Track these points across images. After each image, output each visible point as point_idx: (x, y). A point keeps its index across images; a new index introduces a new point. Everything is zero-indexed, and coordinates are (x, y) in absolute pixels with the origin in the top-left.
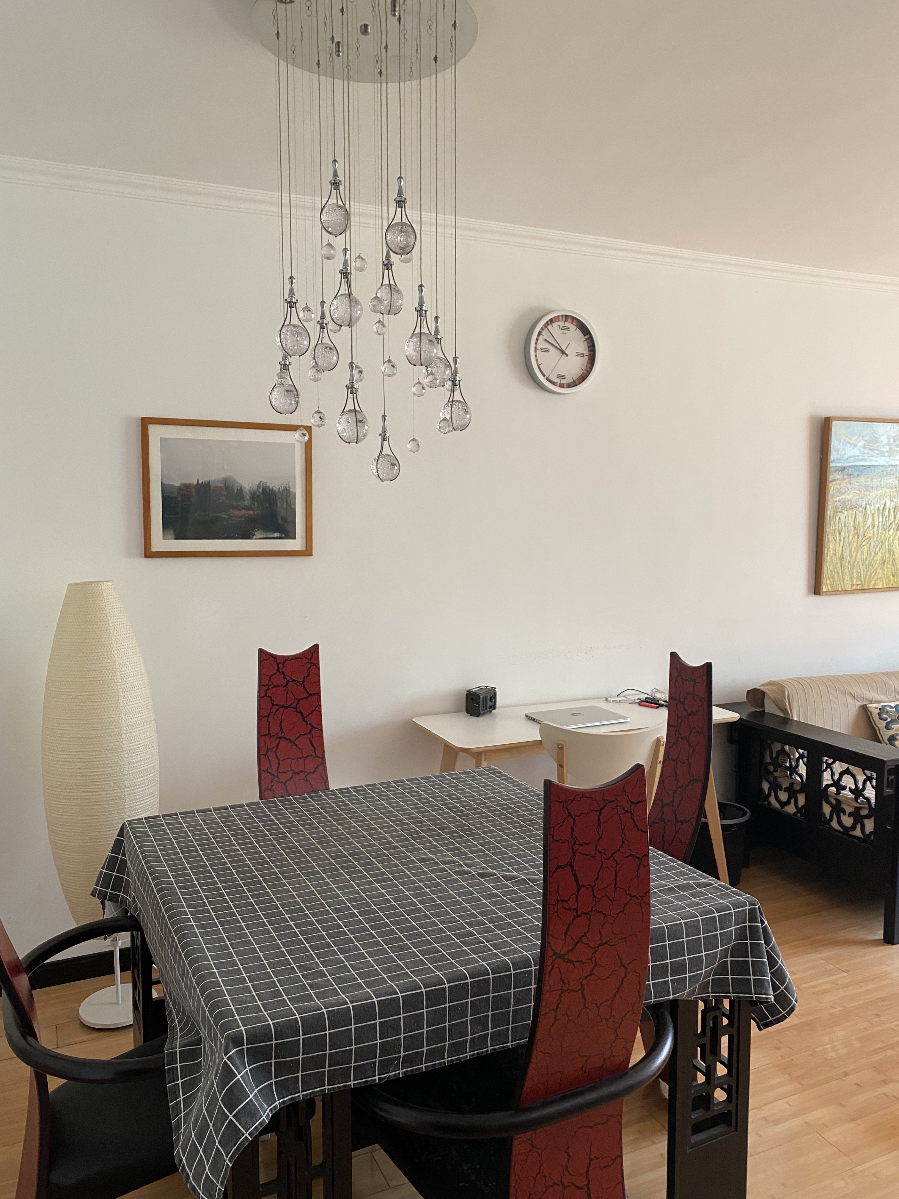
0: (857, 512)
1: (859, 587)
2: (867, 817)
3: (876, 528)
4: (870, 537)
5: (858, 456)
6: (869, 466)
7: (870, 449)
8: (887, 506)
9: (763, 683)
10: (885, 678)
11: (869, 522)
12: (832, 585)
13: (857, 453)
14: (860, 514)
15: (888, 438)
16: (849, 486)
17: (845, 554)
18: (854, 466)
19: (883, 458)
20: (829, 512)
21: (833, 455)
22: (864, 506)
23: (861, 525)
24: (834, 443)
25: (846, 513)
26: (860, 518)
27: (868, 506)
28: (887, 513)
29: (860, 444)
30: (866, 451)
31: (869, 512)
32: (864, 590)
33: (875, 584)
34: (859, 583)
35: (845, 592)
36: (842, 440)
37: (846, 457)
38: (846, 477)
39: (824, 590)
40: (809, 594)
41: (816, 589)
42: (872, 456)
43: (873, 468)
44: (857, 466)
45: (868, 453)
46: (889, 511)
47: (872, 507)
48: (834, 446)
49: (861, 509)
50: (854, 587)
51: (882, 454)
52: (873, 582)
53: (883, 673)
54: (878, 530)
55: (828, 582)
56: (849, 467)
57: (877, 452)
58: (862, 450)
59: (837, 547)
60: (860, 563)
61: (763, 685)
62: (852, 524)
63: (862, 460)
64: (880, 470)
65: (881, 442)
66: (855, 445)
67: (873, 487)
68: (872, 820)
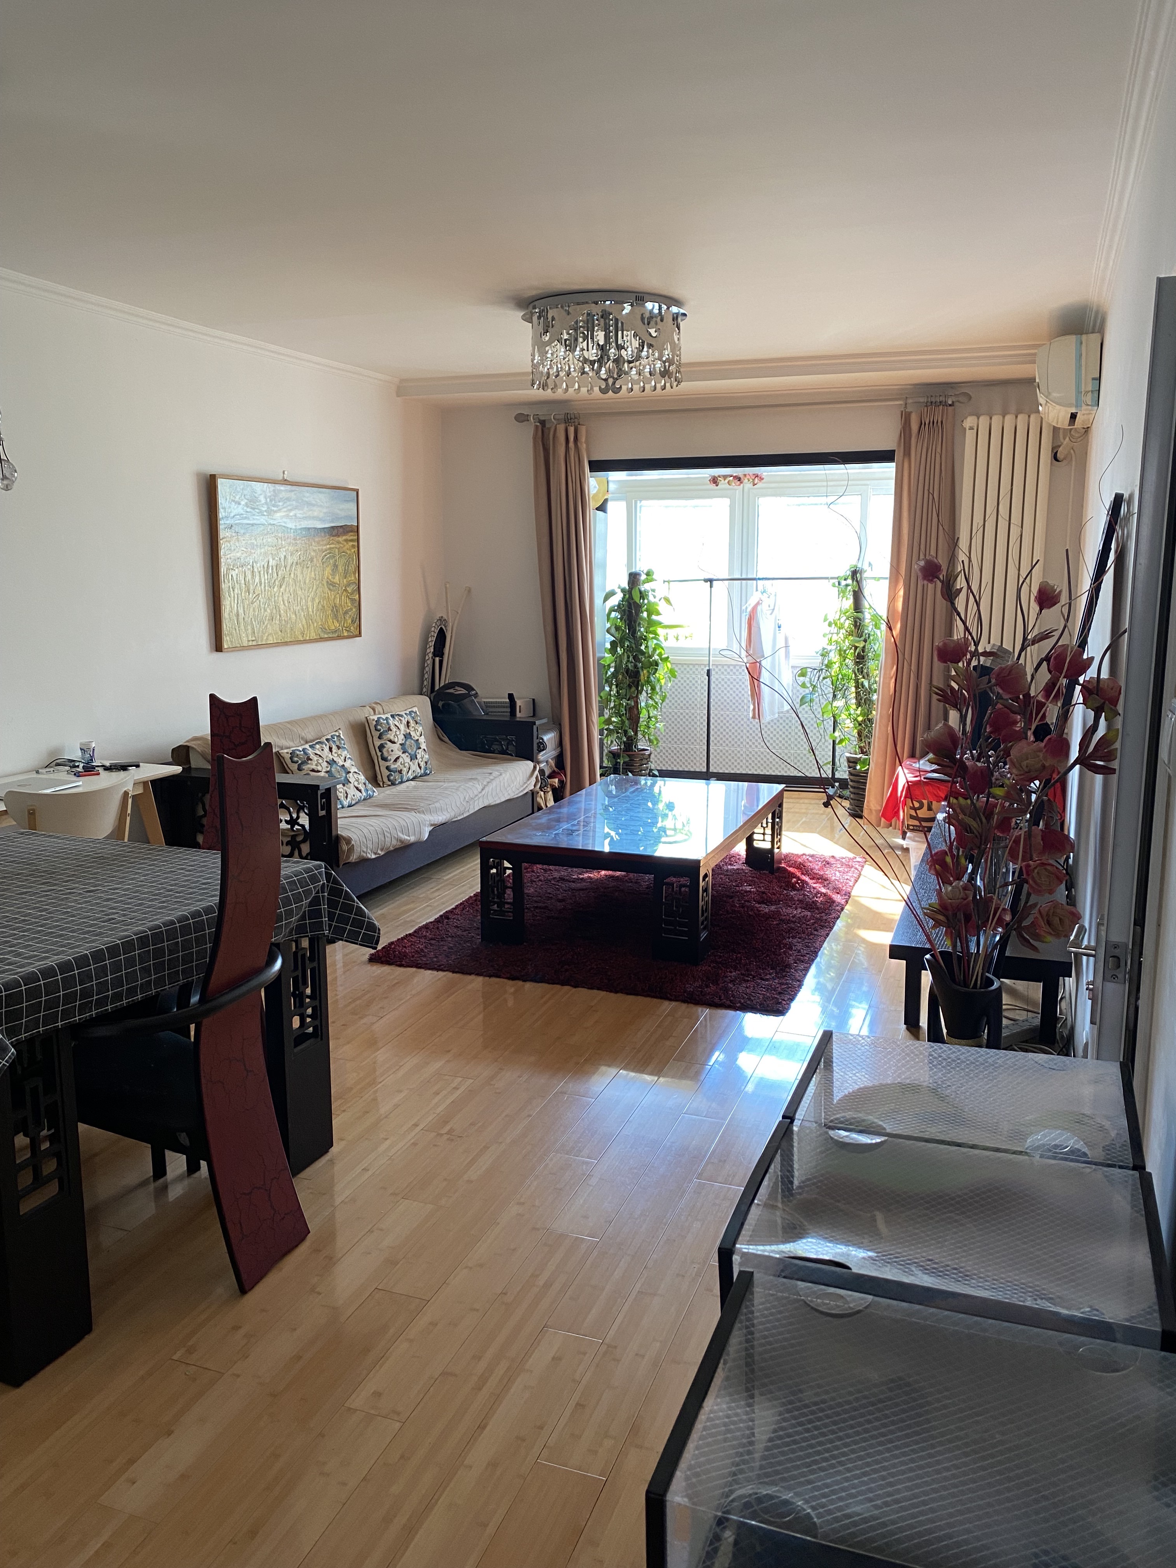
0: (246, 570)
1: (254, 643)
2: (304, 841)
3: (263, 585)
4: (259, 594)
5: (242, 514)
6: (253, 525)
7: (252, 508)
8: (270, 564)
9: (187, 739)
10: (289, 726)
11: (257, 580)
12: (231, 642)
13: (242, 512)
14: (249, 572)
15: (266, 498)
16: (237, 544)
17: (240, 611)
18: (240, 524)
19: (263, 517)
20: (223, 569)
21: (221, 514)
22: (251, 564)
23: (251, 582)
24: (222, 501)
25: (237, 570)
26: (249, 577)
27: (254, 564)
28: (270, 571)
29: (243, 503)
30: (248, 510)
31: (256, 570)
32: (259, 646)
33: (267, 639)
34: (254, 639)
35: (243, 648)
36: (228, 498)
37: (232, 515)
38: (234, 534)
39: (226, 646)
40: (211, 651)
41: (218, 647)
42: (254, 515)
43: (255, 527)
44: (242, 524)
45: (250, 512)
46: (272, 569)
47: (258, 565)
48: (221, 504)
49: (249, 567)
50: (250, 643)
51: (261, 513)
52: (265, 638)
53: (288, 722)
54: (265, 587)
55: (228, 638)
56: (236, 524)
57: (257, 511)
58: (245, 508)
59: (233, 604)
60: (253, 620)
61: (188, 741)
62: (243, 582)
63: (246, 518)
64: (262, 529)
65: (260, 501)
66: (239, 504)
67: (257, 545)
68: (308, 843)
